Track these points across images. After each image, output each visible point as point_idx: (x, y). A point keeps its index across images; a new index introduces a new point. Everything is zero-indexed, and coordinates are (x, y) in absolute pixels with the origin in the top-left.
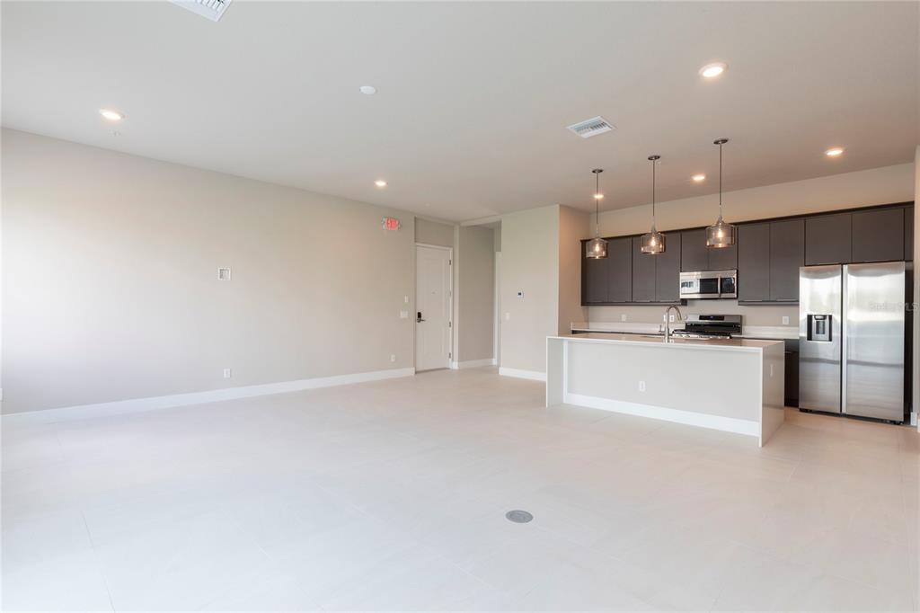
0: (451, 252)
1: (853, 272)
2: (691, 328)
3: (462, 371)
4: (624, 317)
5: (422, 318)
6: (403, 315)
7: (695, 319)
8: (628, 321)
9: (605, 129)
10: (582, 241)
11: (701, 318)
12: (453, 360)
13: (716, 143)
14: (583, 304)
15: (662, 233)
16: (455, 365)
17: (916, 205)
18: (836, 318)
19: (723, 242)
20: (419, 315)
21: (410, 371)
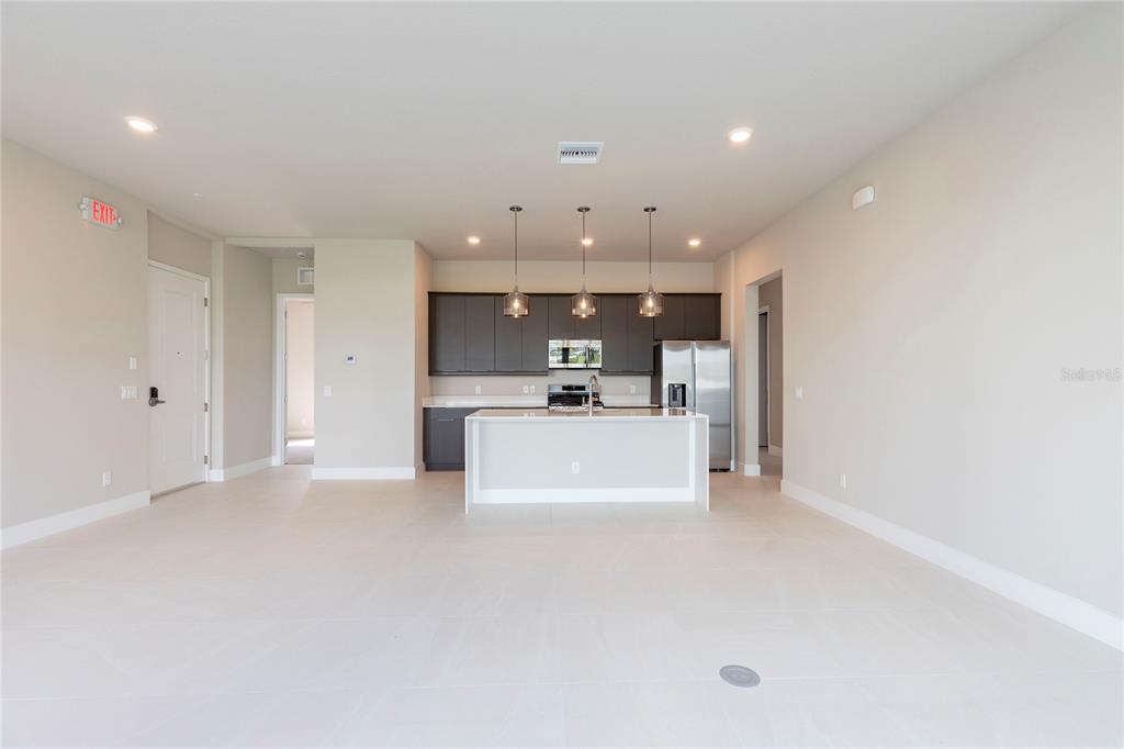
0: (207, 284)
1: (700, 348)
2: (554, 399)
3: (229, 484)
4: (478, 390)
5: (160, 398)
6: (127, 392)
7: (559, 390)
8: (484, 394)
9: (592, 160)
10: (430, 293)
11: (564, 388)
12: (211, 468)
13: (646, 210)
14: (430, 375)
15: (594, 294)
16: (216, 475)
17: (722, 298)
18: (689, 387)
19: (653, 311)
20: (154, 392)
21: (142, 499)
